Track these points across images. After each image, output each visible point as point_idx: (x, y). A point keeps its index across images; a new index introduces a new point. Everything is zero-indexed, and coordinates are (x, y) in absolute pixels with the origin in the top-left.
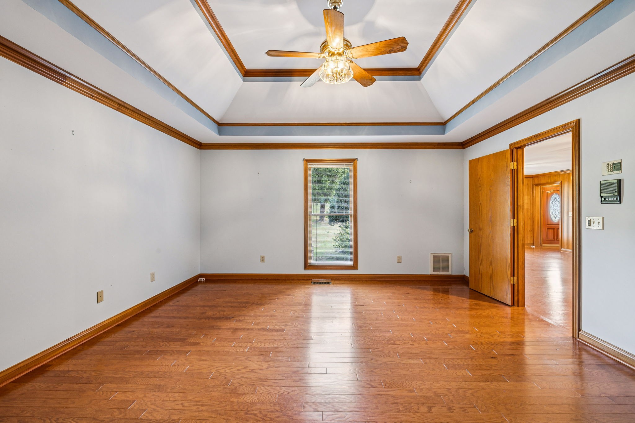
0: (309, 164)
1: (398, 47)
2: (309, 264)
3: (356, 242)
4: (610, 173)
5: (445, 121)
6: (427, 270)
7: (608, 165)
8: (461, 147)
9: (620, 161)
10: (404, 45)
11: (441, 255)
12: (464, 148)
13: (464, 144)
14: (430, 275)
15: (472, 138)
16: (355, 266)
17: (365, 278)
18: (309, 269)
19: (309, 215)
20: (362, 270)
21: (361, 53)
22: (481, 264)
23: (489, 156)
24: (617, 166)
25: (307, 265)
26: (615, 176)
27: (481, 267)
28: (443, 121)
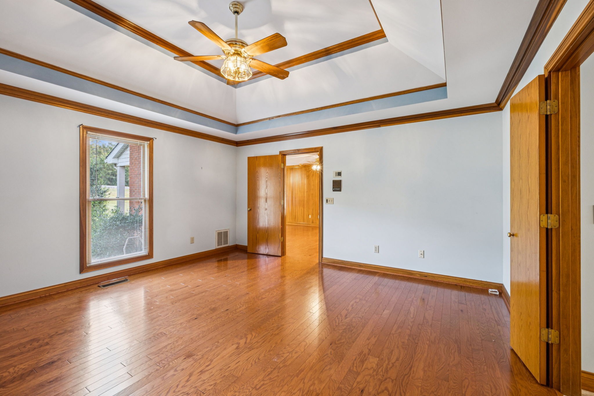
0: (89, 132)
1: (281, 75)
2: (88, 265)
3: (151, 228)
4: (337, 177)
5: (237, 124)
6: (213, 245)
7: (336, 173)
8: (236, 145)
9: (341, 172)
10: (286, 76)
11: (223, 231)
12: (237, 146)
13: (238, 144)
14: (216, 249)
15: (248, 140)
16: (150, 255)
17: (161, 265)
18: (88, 272)
19: (87, 201)
20: (158, 257)
21: (256, 65)
22: (258, 233)
23: (265, 157)
24: (339, 174)
25: (85, 267)
26: (338, 178)
27: (258, 235)
28: (236, 123)
